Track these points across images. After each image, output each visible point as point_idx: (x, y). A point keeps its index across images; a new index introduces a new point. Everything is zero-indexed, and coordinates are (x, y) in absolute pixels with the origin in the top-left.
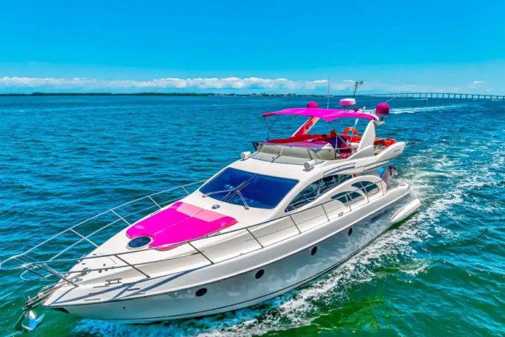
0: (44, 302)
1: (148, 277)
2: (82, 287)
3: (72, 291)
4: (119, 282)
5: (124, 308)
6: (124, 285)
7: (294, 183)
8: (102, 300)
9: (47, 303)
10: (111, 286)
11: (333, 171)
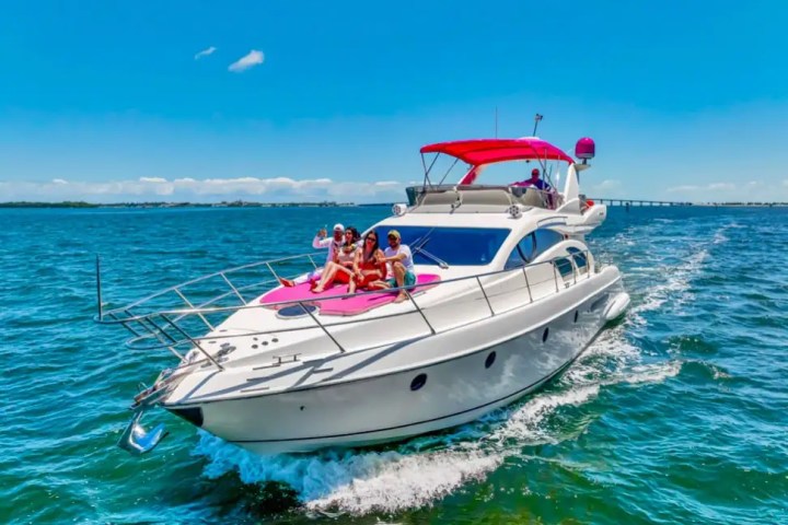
0: (165, 398)
1: (342, 350)
2: (228, 371)
3: (214, 377)
4: (295, 360)
5: (302, 408)
6: (307, 364)
7: (505, 232)
8: (272, 390)
9: (173, 399)
10: (284, 367)
11: (549, 221)
